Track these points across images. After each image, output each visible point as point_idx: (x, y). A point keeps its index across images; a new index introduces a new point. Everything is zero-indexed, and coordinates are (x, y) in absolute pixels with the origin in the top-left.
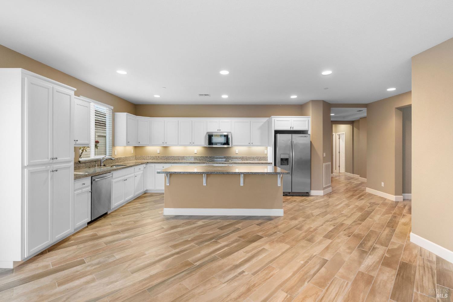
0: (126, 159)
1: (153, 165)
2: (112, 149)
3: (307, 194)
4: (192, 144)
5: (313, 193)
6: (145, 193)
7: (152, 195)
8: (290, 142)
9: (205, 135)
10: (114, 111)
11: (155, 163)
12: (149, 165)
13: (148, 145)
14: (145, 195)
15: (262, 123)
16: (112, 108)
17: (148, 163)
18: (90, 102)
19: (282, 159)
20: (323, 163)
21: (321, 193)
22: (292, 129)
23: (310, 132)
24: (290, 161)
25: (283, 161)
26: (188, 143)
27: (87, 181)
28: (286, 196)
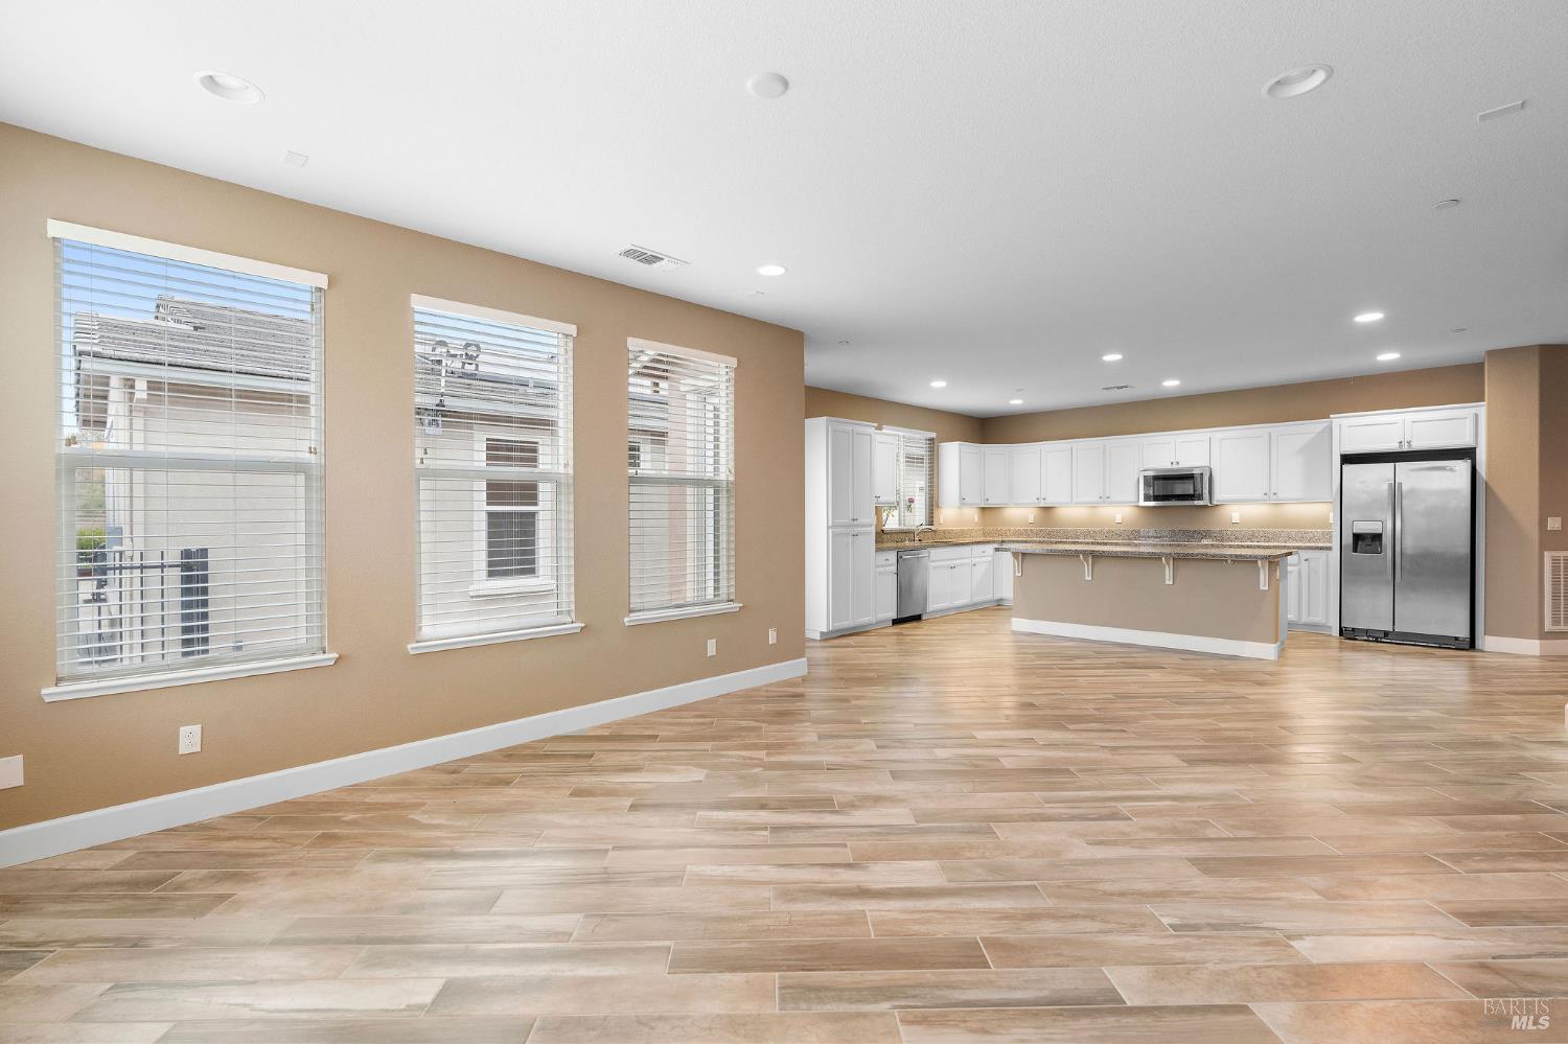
2: (934, 514)
3: (1465, 644)
4: (1105, 500)
5: (1494, 643)
6: (999, 605)
8: (1385, 488)
9: (1137, 478)
10: (935, 439)
13: (1012, 505)
14: (997, 607)
16: (928, 434)
19: (1361, 537)
20: (1544, 550)
21: (1530, 647)
22: (1405, 448)
23: (1481, 454)
24: (1387, 540)
25: (1365, 542)
26: (1096, 499)
27: (892, 556)
28: (1377, 641)
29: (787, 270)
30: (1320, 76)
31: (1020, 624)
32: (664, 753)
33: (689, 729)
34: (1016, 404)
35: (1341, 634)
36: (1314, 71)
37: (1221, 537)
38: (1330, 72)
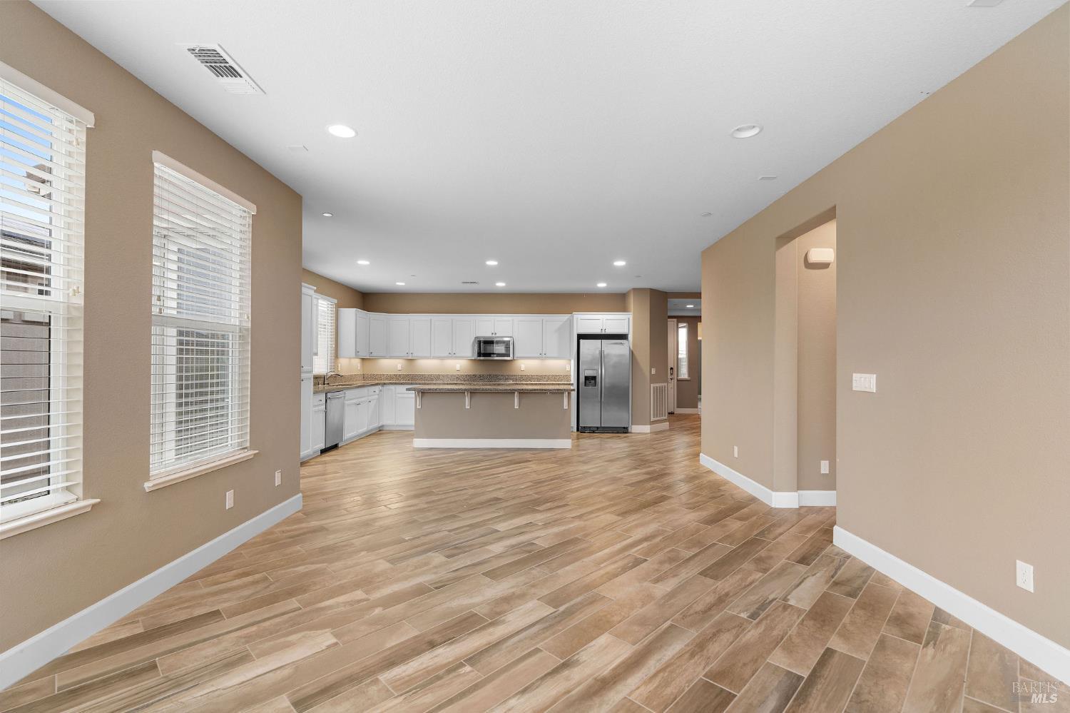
0: (352, 377)
1: (392, 387)
2: (334, 363)
3: (625, 430)
4: (452, 356)
5: (635, 429)
6: (380, 431)
7: (391, 432)
8: (598, 352)
9: (472, 342)
10: (339, 306)
11: (396, 384)
12: (386, 387)
13: (384, 357)
14: (380, 432)
15: (561, 323)
16: (336, 301)
17: (385, 384)
18: (318, 299)
19: (587, 378)
20: (651, 383)
21: (646, 429)
22: (603, 333)
23: (630, 337)
24: (598, 380)
25: (590, 380)
26: (447, 354)
27: (323, 397)
28: (594, 432)
29: (357, 133)
30: (755, 131)
31: (420, 443)
32: (254, 628)
33: (246, 592)
34: (401, 285)
35: (578, 430)
36: (754, 127)
37: (515, 378)
38: (761, 130)
